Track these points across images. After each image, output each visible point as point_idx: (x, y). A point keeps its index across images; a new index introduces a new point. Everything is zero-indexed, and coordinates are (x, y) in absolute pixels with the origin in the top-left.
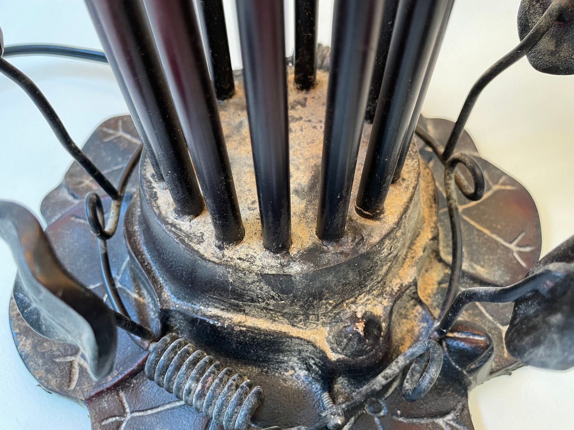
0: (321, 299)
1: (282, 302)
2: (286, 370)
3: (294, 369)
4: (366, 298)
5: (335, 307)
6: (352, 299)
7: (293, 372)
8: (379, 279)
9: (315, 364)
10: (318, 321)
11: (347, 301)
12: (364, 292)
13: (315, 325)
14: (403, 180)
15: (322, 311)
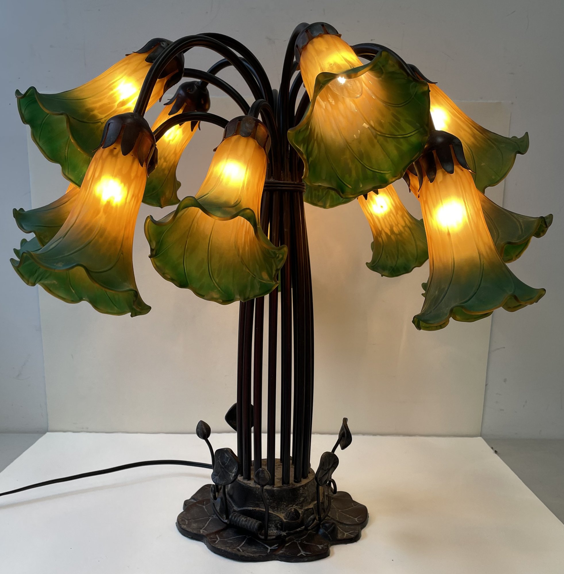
0: (282, 502)
1: (271, 501)
2: (270, 531)
3: (273, 531)
4: (296, 507)
5: (286, 506)
6: (291, 505)
7: (272, 531)
8: (300, 502)
9: (279, 525)
10: (281, 511)
11: (290, 505)
12: (295, 504)
13: (280, 513)
14: (309, 478)
15: (282, 507)
